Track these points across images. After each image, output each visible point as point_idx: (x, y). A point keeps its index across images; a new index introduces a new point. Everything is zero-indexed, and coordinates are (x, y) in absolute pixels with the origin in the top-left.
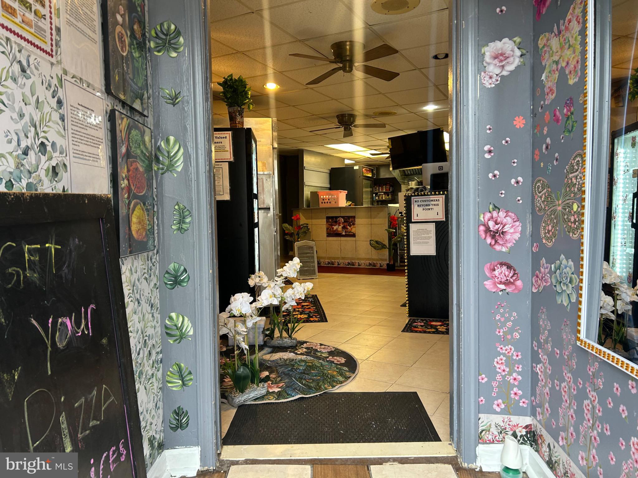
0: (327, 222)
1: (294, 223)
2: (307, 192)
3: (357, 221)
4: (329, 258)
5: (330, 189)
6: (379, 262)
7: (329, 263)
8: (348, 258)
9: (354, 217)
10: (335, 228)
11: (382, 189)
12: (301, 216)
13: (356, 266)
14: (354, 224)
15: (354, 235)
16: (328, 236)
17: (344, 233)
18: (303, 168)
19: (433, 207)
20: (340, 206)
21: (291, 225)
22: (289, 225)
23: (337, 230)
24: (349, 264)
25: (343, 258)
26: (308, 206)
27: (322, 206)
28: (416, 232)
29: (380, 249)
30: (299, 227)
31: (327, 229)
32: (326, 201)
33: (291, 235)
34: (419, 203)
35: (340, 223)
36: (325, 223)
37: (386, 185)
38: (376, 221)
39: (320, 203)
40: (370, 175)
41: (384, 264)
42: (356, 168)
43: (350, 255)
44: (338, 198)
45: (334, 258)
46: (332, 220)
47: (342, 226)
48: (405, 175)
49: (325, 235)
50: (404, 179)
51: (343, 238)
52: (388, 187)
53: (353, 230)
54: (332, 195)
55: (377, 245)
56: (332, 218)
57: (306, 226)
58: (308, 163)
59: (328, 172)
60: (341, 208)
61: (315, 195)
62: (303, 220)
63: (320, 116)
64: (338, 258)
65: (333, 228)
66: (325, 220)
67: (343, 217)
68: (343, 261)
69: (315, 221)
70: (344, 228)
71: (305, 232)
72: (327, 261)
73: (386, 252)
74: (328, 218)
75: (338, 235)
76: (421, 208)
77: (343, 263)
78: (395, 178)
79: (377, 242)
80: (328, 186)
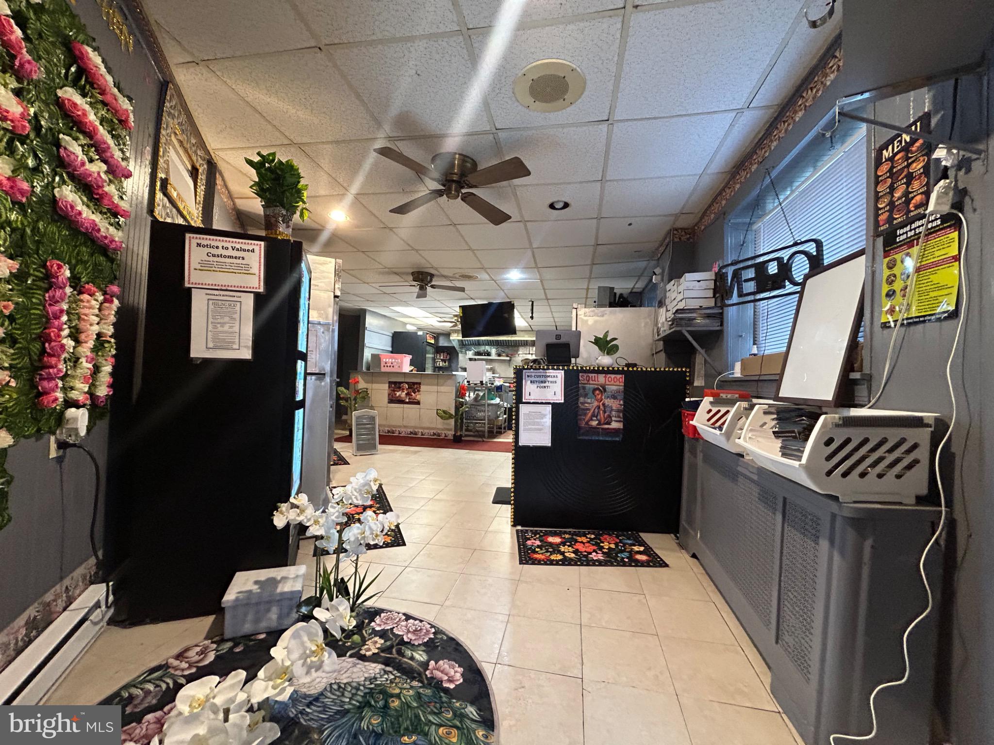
0: (389, 387)
1: (351, 386)
2: (367, 354)
3: (423, 388)
4: (389, 426)
5: (392, 352)
6: (443, 432)
7: (389, 432)
8: (411, 427)
9: (420, 384)
10: (398, 394)
11: (440, 356)
12: (360, 379)
13: (419, 436)
14: (419, 391)
15: (418, 403)
16: (389, 403)
17: (407, 400)
18: (364, 328)
19: (549, 384)
20: (404, 371)
21: (347, 388)
22: (345, 388)
23: (399, 396)
24: (411, 433)
25: (405, 427)
26: (368, 368)
27: (383, 369)
28: (527, 415)
29: (447, 419)
30: (357, 392)
31: (389, 395)
32: (389, 365)
33: (346, 400)
34: (533, 379)
35: (403, 389)
36: (387, 388)
37: (444, 352)
38: (442, 389)
39: (382, 365)
40: (432, 341)
41: (450, 434)
42: (420, 333)
43: (413, 424)
44: (402, 363)
45: (394, 426)
46: (395, 386)
47: (406, 392)
48: (463, 345)
49: (386, 399)
50: (461, 348)
51: (406, 406)
52: (445, 354)
53: (418, 397)
54: (395, 359)
55: (444, 415)
56: (395, 383)
57: (366, 391)
58: (370, 324)
59: (391, 335)
60: (405, 373)
61: (376, 358)
62: (362, 385)
63: (394, 270)
64: (400, 427)
65: (396, 394)
66: (387, 385)
67: (406, 383)
68: (405, 430)
69: (375, 386)
70: (407, 394)
71: (364, 397)
72: (387, 429)
73: (452, 421)
74: (390, 383)
75: (402, 402)
76: (535, 386)
77: (404, 432)
78: (454, 348)
79: (444, 412)
80: (390, 349)
